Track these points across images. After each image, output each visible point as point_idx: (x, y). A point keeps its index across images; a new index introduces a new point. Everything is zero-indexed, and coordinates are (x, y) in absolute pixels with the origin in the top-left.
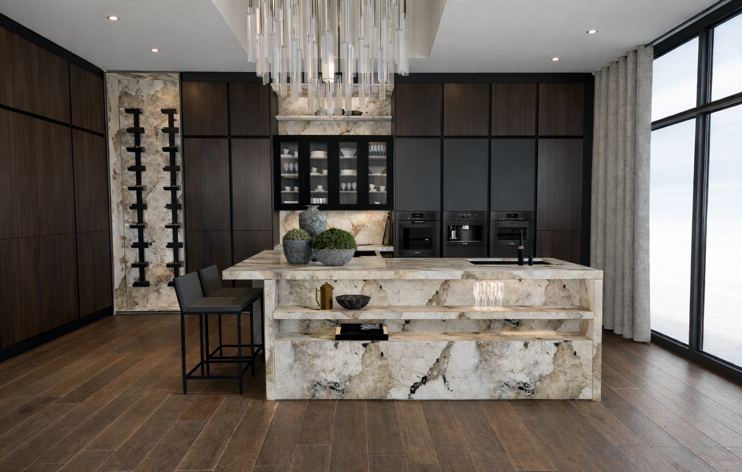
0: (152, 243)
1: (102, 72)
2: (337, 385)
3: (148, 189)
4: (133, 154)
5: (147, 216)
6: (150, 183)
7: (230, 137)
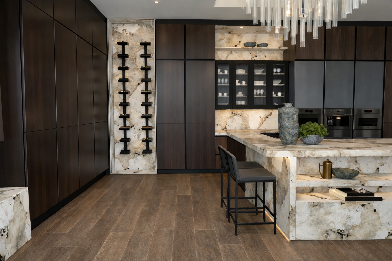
0: (133, 127)
1: (106, 19)
2: (343, 232)
3: (130, 94)
4: (121, 72)
5: (129, 110)
6: (131, 89)
7: (185, 60)
